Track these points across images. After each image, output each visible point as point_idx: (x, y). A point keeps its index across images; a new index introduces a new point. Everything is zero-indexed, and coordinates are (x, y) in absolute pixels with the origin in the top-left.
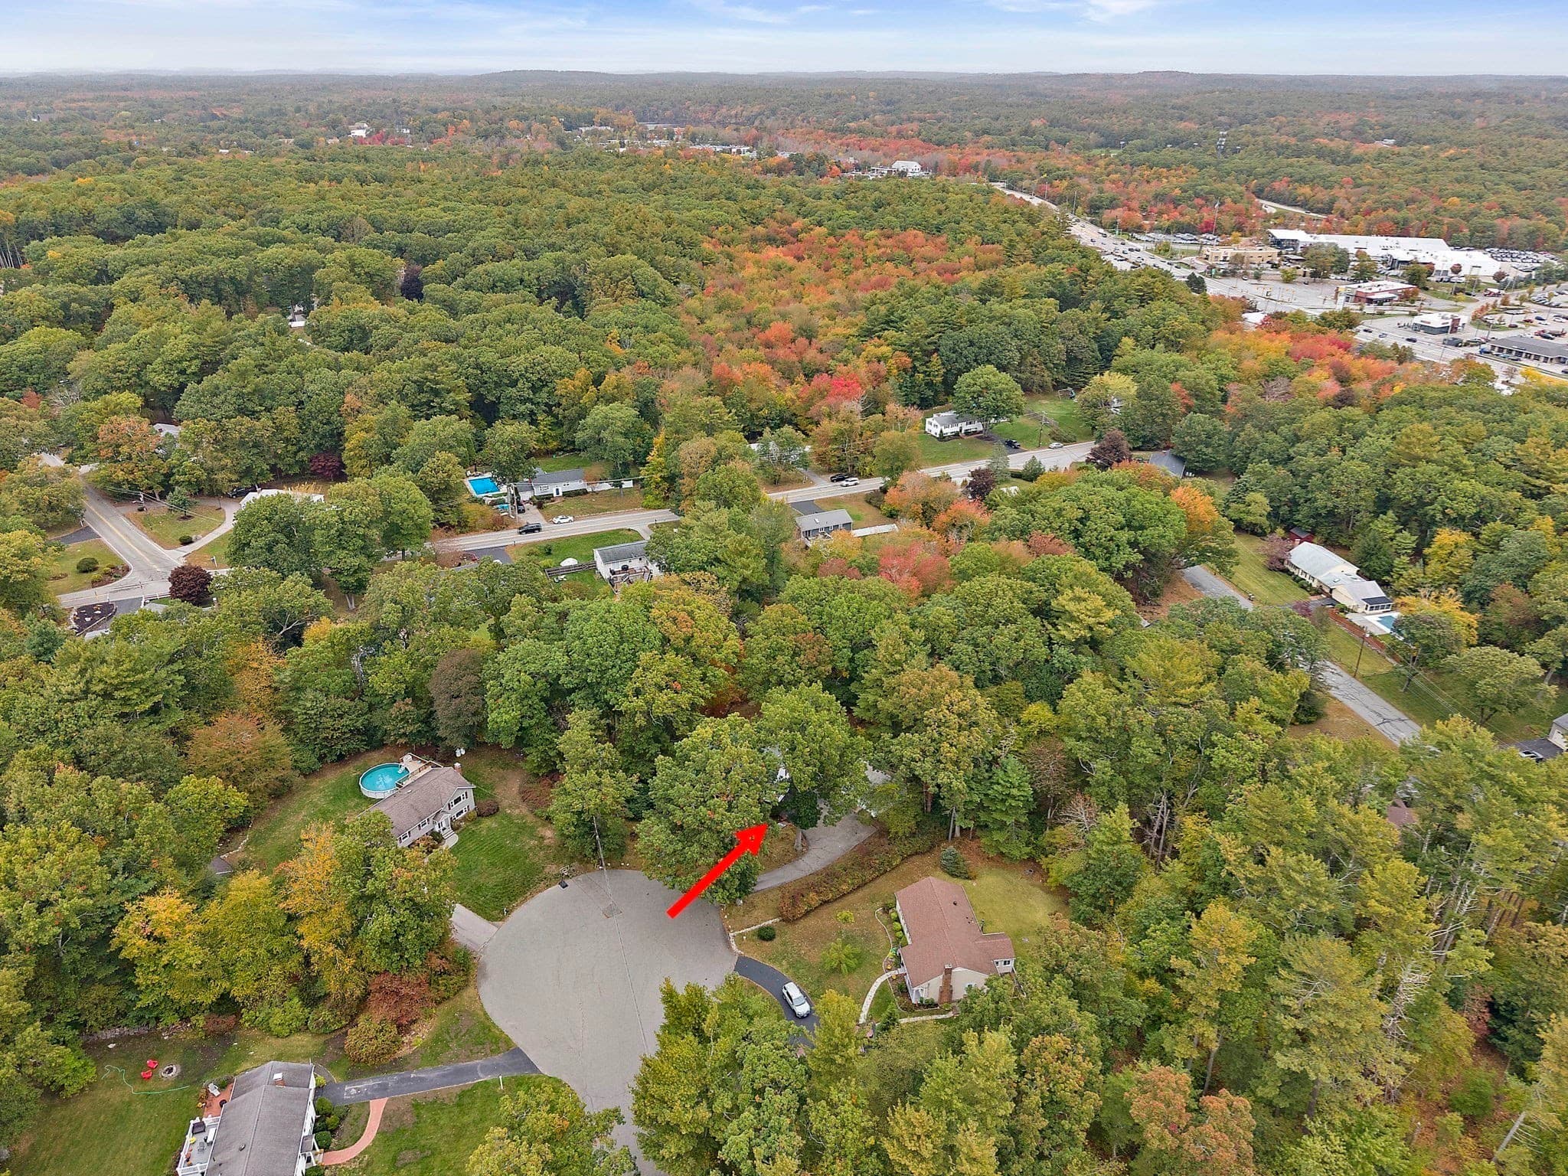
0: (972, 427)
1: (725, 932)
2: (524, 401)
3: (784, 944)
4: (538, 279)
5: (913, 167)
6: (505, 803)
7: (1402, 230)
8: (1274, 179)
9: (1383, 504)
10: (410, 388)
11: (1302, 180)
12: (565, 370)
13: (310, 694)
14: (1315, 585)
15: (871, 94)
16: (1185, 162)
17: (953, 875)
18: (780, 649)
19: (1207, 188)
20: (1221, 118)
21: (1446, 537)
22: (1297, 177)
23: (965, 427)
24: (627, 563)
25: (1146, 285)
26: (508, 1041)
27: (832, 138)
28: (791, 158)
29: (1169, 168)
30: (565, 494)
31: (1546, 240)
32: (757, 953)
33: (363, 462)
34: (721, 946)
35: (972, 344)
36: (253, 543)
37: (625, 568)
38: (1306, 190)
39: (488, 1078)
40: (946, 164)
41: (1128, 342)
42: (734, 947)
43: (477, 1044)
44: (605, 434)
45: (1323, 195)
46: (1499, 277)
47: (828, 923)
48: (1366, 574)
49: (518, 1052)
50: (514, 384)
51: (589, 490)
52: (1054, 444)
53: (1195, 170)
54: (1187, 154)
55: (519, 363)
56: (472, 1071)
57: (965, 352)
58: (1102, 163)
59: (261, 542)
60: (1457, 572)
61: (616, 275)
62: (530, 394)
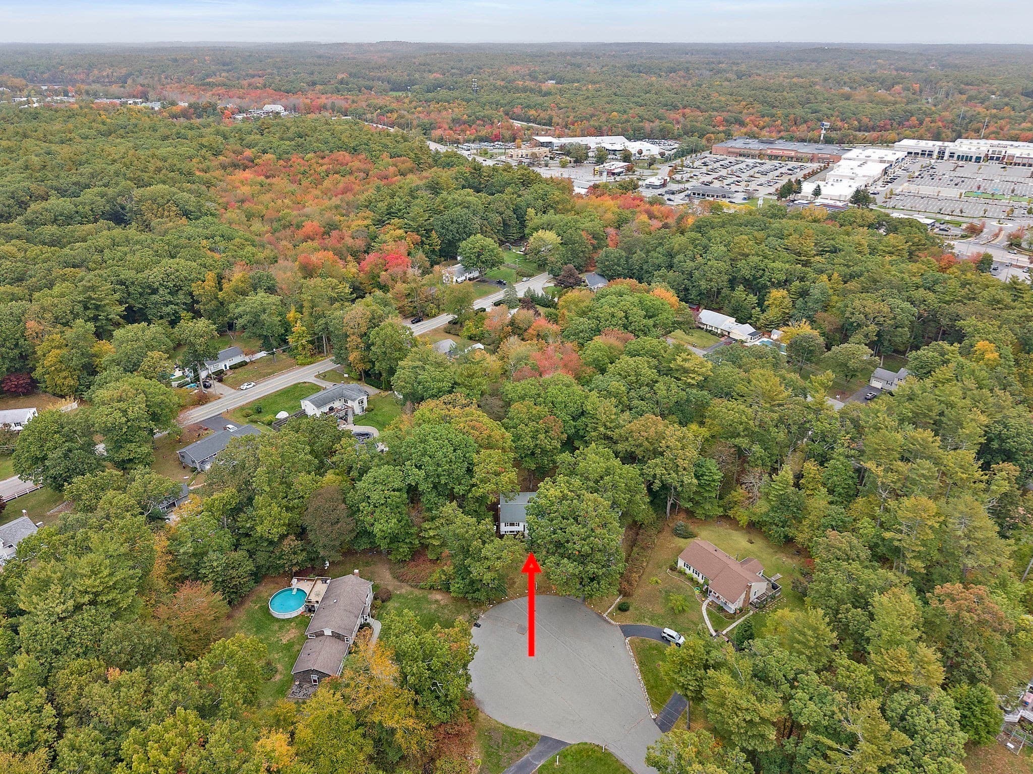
0: (471, 276)
1: (600, 615)
2: (167, 304)
3: (636, 609)
4: (91, 210)
5: (279, 108)
6: (390, 588)
7: (599, 132)
8: (513, 107)
9: (733, 283)
10: (79, 308)
11: (528, 107)
12: (194, 275)
13: (212, 555)
14: (719, 332)
15: (207, 58)
16: (457, 99)
17: (686, 538)
18: (537, 431)
19: (482, 114)
20: (453, 71)
21: (776, 294)
22: (525, 105)
23: (468, 276)
24: (332, 405)
25: (523, 175)
26: (533, 735)
27: (203, 90)
28: (190, 106)
29: (449, 102)
30: (231, 368)
31: (669, 133)
32: (628, 619)
33: (64, 374)
34: (606, 625)
35: (453, 222)
36: (50, 456)
37: (331, 409)
38: (532, 112)
39: (542, 762)
40: (302, 106)
41: (531, 211)
42: (613, 622)
43: (516, 745)
44: (264, 317)
45: (544, 115)
46: (662, 154)
47: (649, 588)
48: (740, 321)
49: (544, 739)
50: (155, 291)
51: (248, 360)
52: (525, 279)
53: (464, 103)
54: (456, 94)
55: (154, 275)
56: (528, 764)
57: (450, 228)
58: (406, 100)
59: (59, 453)
60: (787, 311)
61: (160, 201)
62: (168, 298)
